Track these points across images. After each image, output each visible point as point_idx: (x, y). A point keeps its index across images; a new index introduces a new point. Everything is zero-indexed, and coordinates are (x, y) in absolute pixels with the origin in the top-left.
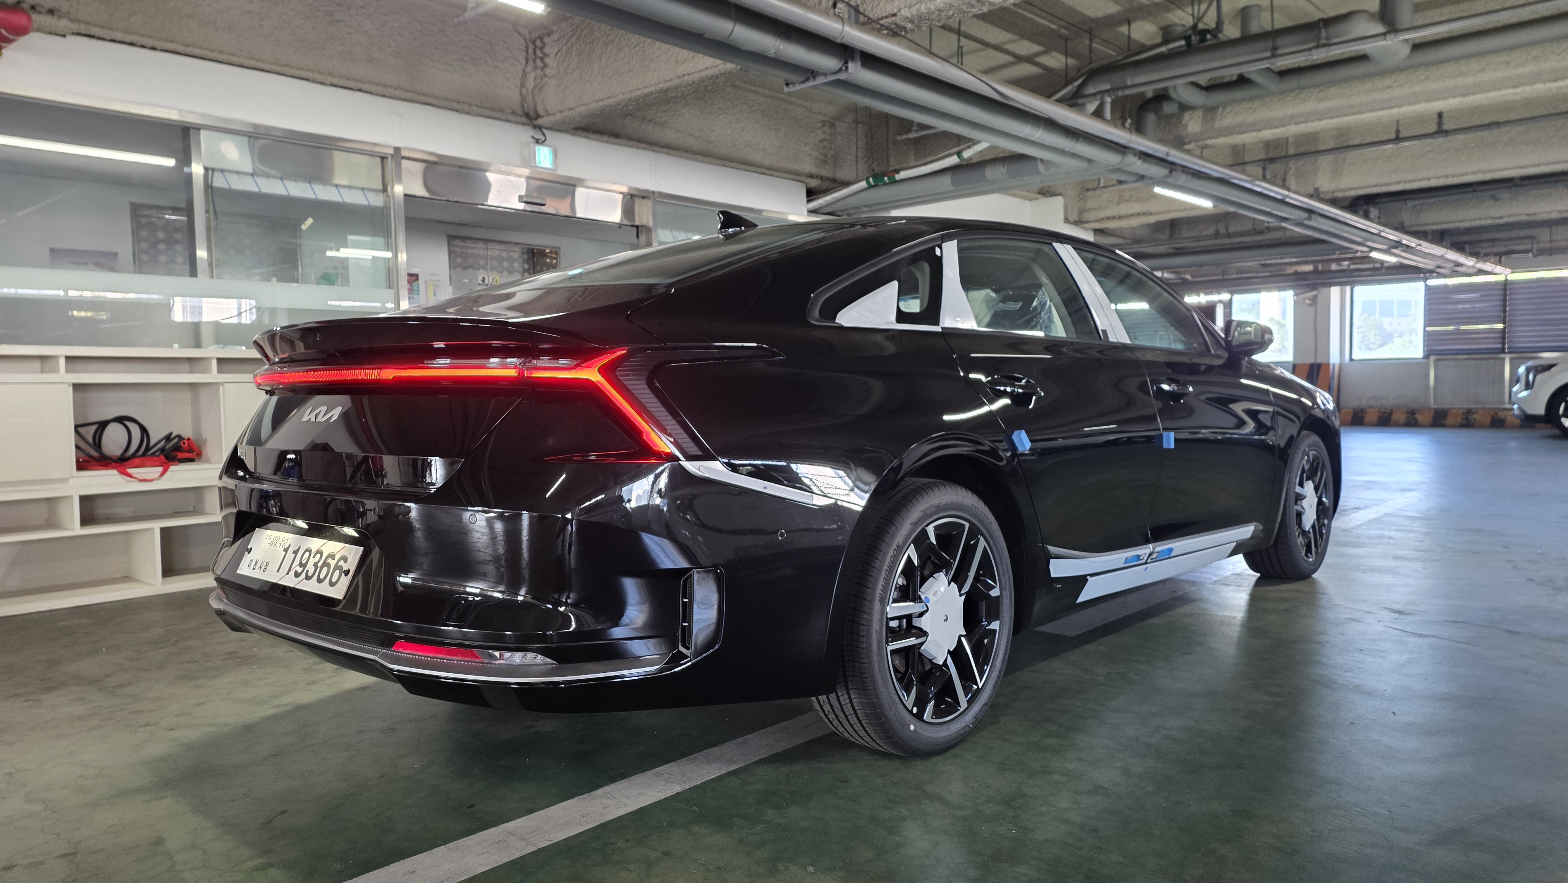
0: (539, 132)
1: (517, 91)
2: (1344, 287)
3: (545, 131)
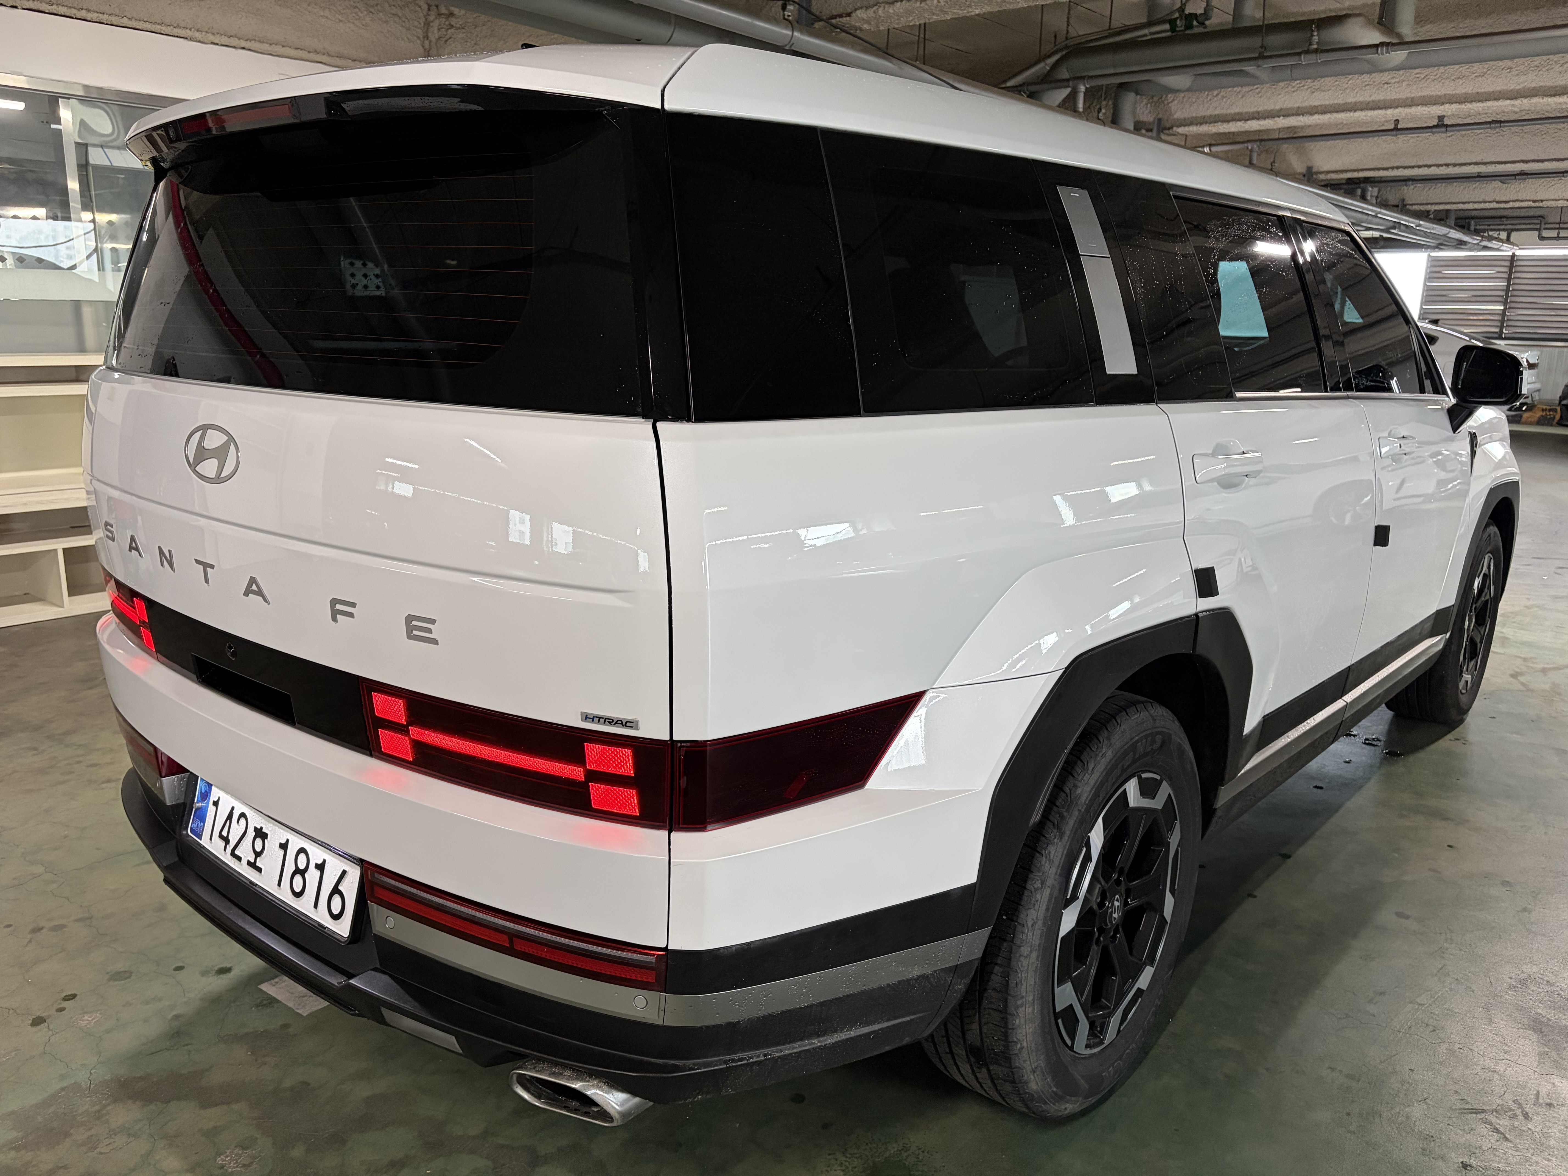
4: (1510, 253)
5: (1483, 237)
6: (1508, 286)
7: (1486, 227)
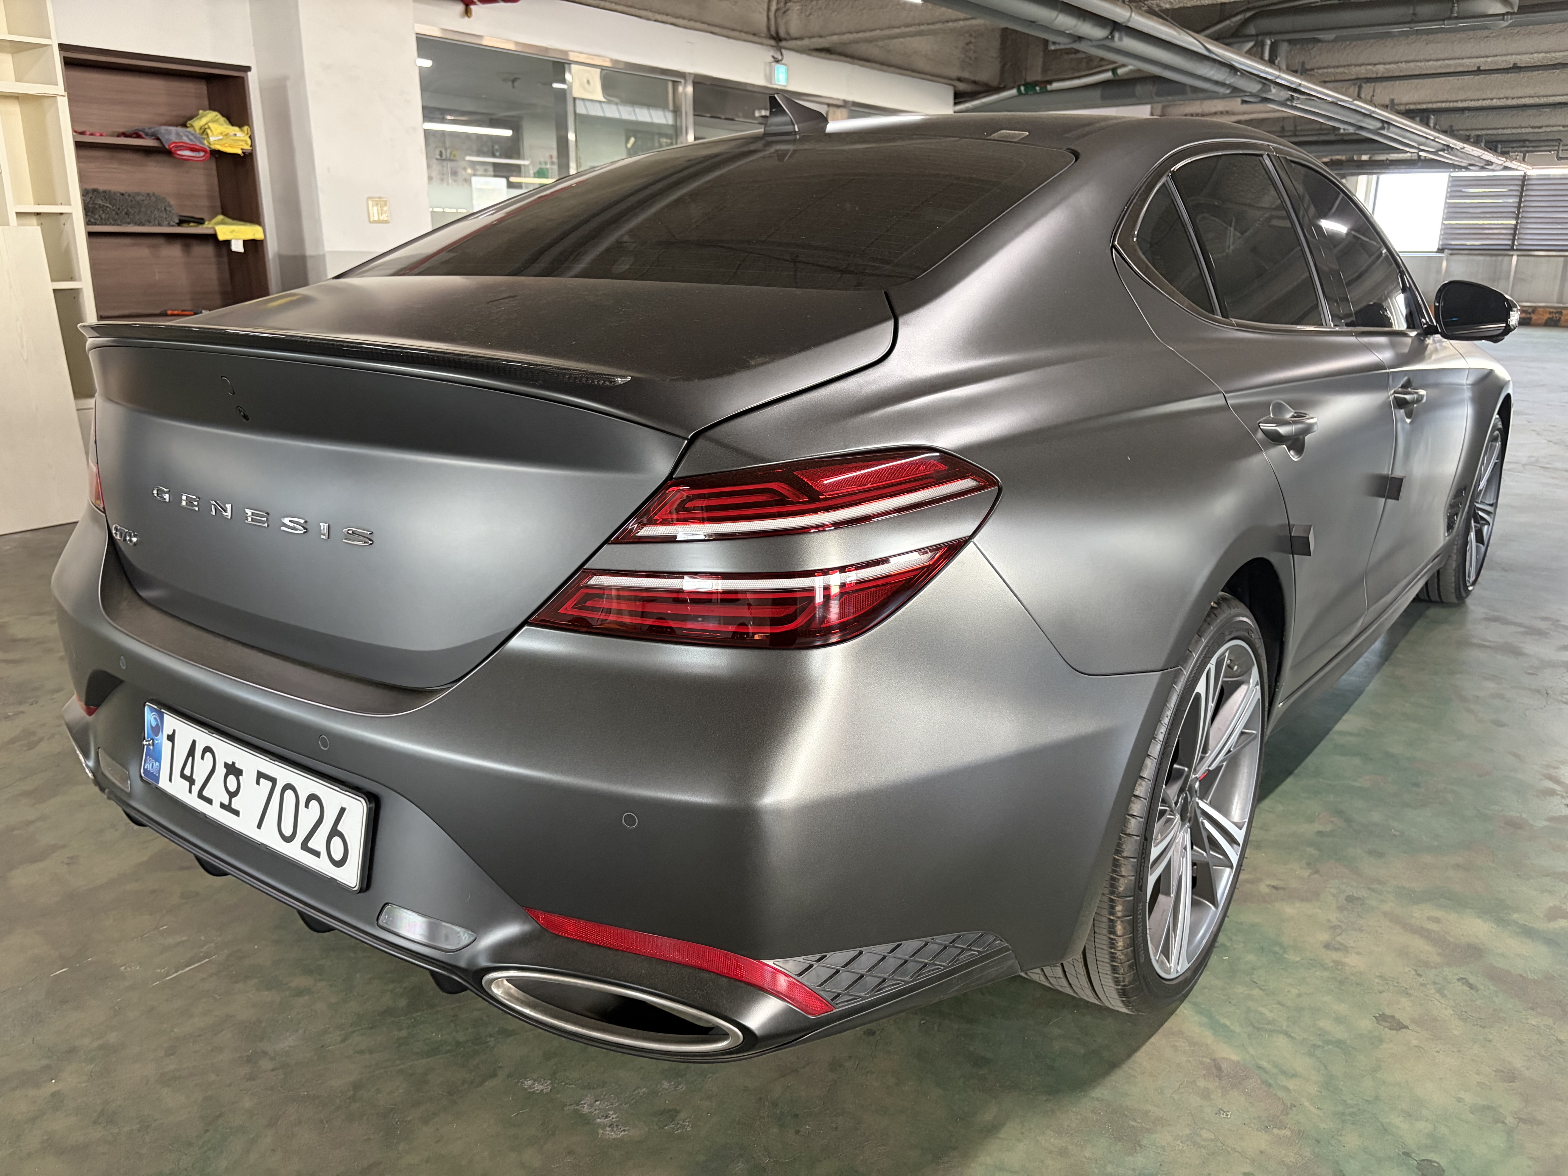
0: (779, 53)
1: (765, 14)
2: (1370, 176)
3: (783, 51)
4: (1522, 173)
5: (1506, 158)
6: (1520, 202)
7: (1510, 149)
